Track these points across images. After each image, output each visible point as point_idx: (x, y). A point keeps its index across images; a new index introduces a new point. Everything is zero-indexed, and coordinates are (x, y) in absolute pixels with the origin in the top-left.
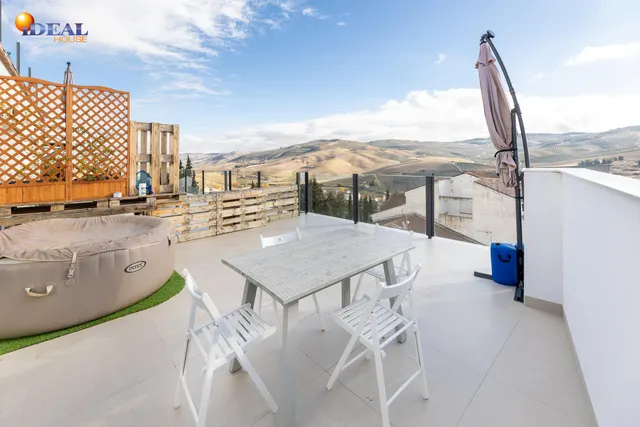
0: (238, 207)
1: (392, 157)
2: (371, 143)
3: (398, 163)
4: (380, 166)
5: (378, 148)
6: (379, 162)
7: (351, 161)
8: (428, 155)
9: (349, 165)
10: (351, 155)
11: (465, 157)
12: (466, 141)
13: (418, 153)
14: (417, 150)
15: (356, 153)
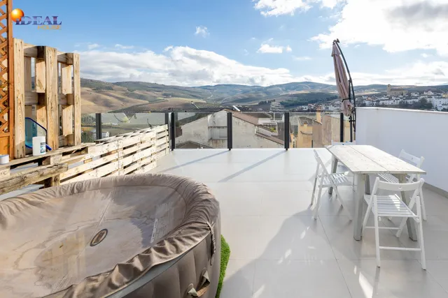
0: (135, 152)
1: (141, 97)
2: (118, 84)
3: (147, 102)
4: (129, 105)
5: (126, 89)
6: (128, 102)
7: (94, 100)
8: (173, 96)
9: (92, 104)
10: (94, 94)
11: (200, 98)
12: (201, 87)
13: (165, 95)
14: (164, 92)
15: (99, 92)
